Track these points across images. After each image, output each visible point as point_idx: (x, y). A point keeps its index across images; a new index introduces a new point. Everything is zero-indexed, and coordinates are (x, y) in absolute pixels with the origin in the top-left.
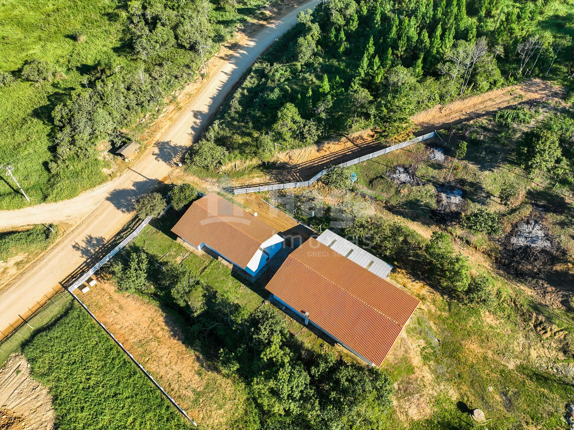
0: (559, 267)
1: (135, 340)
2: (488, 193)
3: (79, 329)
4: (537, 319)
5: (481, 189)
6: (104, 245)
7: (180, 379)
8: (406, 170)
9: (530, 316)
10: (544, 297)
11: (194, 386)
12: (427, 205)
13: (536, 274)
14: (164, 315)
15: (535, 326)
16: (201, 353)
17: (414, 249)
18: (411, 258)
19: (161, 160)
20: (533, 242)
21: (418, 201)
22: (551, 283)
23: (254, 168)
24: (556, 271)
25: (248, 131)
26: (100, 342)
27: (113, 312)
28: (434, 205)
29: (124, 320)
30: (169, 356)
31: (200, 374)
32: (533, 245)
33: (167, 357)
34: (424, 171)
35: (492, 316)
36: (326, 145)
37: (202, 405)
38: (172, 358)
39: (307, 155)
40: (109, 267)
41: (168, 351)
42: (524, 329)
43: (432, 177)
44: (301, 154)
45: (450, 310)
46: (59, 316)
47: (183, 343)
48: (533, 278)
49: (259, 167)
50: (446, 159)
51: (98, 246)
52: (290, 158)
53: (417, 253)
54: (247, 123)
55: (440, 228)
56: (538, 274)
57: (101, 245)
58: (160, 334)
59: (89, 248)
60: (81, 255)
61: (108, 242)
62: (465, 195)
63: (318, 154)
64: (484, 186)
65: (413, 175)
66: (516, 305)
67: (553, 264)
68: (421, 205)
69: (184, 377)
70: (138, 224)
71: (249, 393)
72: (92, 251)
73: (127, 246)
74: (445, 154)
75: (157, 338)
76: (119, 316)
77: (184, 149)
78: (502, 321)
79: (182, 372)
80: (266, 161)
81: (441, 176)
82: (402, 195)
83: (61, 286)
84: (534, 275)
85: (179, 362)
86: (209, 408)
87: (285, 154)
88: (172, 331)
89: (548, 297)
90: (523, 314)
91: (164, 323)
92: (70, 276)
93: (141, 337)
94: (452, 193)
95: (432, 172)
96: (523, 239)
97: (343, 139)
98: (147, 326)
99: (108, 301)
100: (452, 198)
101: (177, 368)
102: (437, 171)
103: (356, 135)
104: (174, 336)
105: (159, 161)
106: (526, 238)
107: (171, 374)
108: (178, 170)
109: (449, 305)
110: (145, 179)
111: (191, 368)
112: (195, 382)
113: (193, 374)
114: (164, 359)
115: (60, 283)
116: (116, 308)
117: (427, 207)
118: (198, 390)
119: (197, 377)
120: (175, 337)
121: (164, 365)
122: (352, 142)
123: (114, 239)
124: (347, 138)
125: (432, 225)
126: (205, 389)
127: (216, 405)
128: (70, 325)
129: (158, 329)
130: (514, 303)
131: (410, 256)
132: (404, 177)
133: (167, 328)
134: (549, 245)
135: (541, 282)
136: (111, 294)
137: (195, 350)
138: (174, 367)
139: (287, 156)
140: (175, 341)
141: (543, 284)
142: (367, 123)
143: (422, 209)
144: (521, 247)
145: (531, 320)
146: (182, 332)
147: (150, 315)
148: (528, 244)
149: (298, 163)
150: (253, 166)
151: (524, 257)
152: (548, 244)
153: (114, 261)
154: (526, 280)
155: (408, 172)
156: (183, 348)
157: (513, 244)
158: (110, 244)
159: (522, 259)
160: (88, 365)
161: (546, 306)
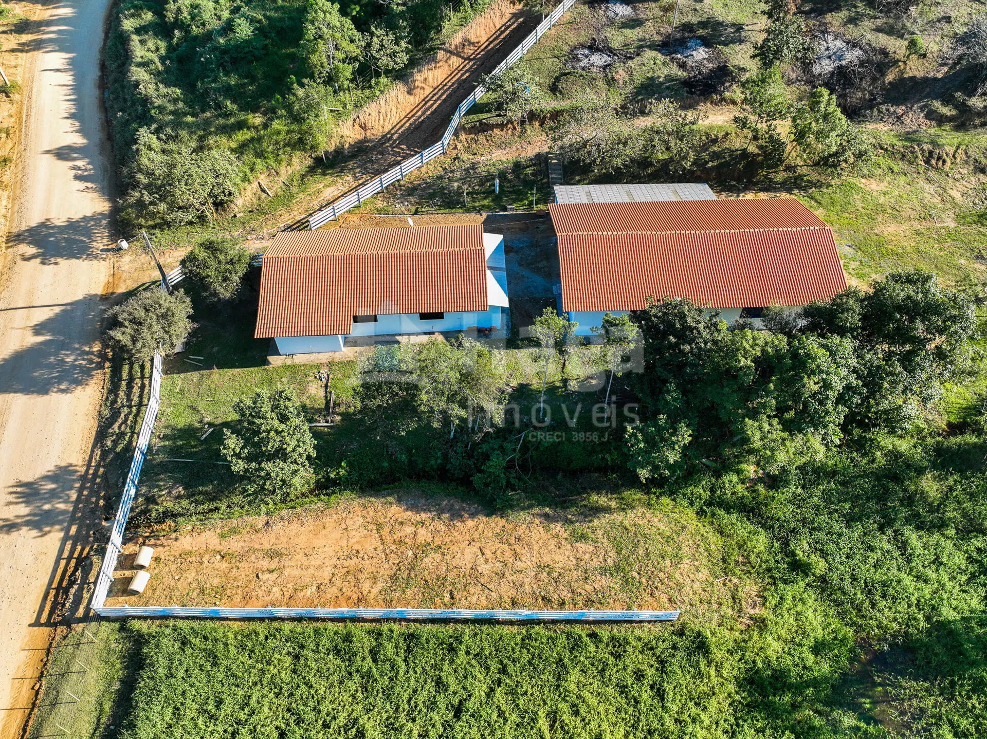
0: (890, 77)
1: (380, 585)
2: (733, 25)
3: (215, 664)
4: (922, 150)
5: (720, 24)
6: (83, 478)
7: (555, 575)
8: (593, 48)
9: (912, 153)
10: (902, 123)
11: (596, 563)
12: (669, 78)
13: (871, 100)
14: (390, 499)
15: (927, 162)
16: (541, 504)
17: (704, 148)
18: (710, 164)
19: (59, 260)
20: (840, 58)
21: (652, 79)
22: (896, 102)
23: (303, 177)
24: (890, 83)
25: (232, 120)
26: (302, 647)
27: (264, 577)
28: (681, 74)
29: (312, 571)
30: (489, 555)
31: (583, 537)
32: (844, 63)
33: (487, 560)
34: (620, 39)
35: (872, 181)
36: (418, 77)
37: (644, 580)
38: (498, 553)
39: (394, 109)
40: (146, 512)
41: (474, 549)
42: (919, 173)
43: (640, 40)
44: (383, 111)
45: (819, 203)
46: (116, 686)
47: (489, 515)
48: (871, 108)
49: (312, 170)
50: (635, 9)
51: (71, 488)
52: (364, 127)
53: (714, 152)
54: (218, 106)
55: (712, 103)
56: (875, 99)
57: (74, 481)
58: (424, 535)
59: (47, 507)
60: (35, 533)
61: (89, 466)
62: (706, 42)
63: (412, 98)
64: (721, 19)
65: (610, 51)
66: (886, 150)
67: (883, 74)
68: (662, 84)
69: (560, 565)
70: (136, 390)
71: (692, 504)
72: (62, 506)
73: (155, 441)
74: (628, 4)
75: (425, 548)
76: (287, 572)
77: (100, 220)
78: (888, 179)
79: (547, 559)
80: (321, 153)
81: (650, 31)
82: (621, 82)
83: (47, 630)
84: (871, 104)
85: (518, 550)
86: (661, 575)
87: (350, 123)
88: (440, 512)
89: (907, 121)
90: (903, 156)
91: (409, 513)
92: (53, 592)
93: (386, 571)
94: (687, 48)
95: (633, 34)
96: (827, 61)
97: (441, 54)
98: (376, 542)
99: (224, 565)
100: (694, 53)
101: (527, 561)
102: (637, 30)
103: (457, 39)
104: (456, 515)
105: (56, 264)
106: (829, 57)
107: (527, 581)
108: (127, 259)
109: (812, 198)
110: (57, 310)
111: (553, 542)
112: (587, 556)
113: (569, 547)
114: (483, 568)
115: (37, 624)
116: (265, 563)
117: (673, 80)
118: (610, 562)
119: (581, 546)
120: (461, 516)
121: (495, 578)
122: (458, 55)
123: (98, 452)
124: (446, 51)
125: (698, 104)
126: (619, 553)
127: (668, 560)
128: (181, 673)
129: (409, 530)
130: (882, 148)
131: (707, 163)
132: (598, 59)
133: (424, 516)
134: (861, 53)
135: (883, 108)
136: (219, 548)
137: (523, 509)
138: (519, 565)
139: (357, 127)
140: (470, 523)
141: (888, 110)
142: (460, 15)
143: (668, 88)
144: (832, 74)
145: (917, 157)
146: (463, 501)
147: (361, 520)
148: (837, 64)
149: (386, 130)
150: (298, 176)
151: (844, 84)
152: (857, 52)
153: (151, 487)
154: (865, 116)
155: (598, 50)
156: (497, 523)
157: (820, 75)
158: (98, 466)
159: (844, 89)
160: (324, 710)
161: (915, 132)
